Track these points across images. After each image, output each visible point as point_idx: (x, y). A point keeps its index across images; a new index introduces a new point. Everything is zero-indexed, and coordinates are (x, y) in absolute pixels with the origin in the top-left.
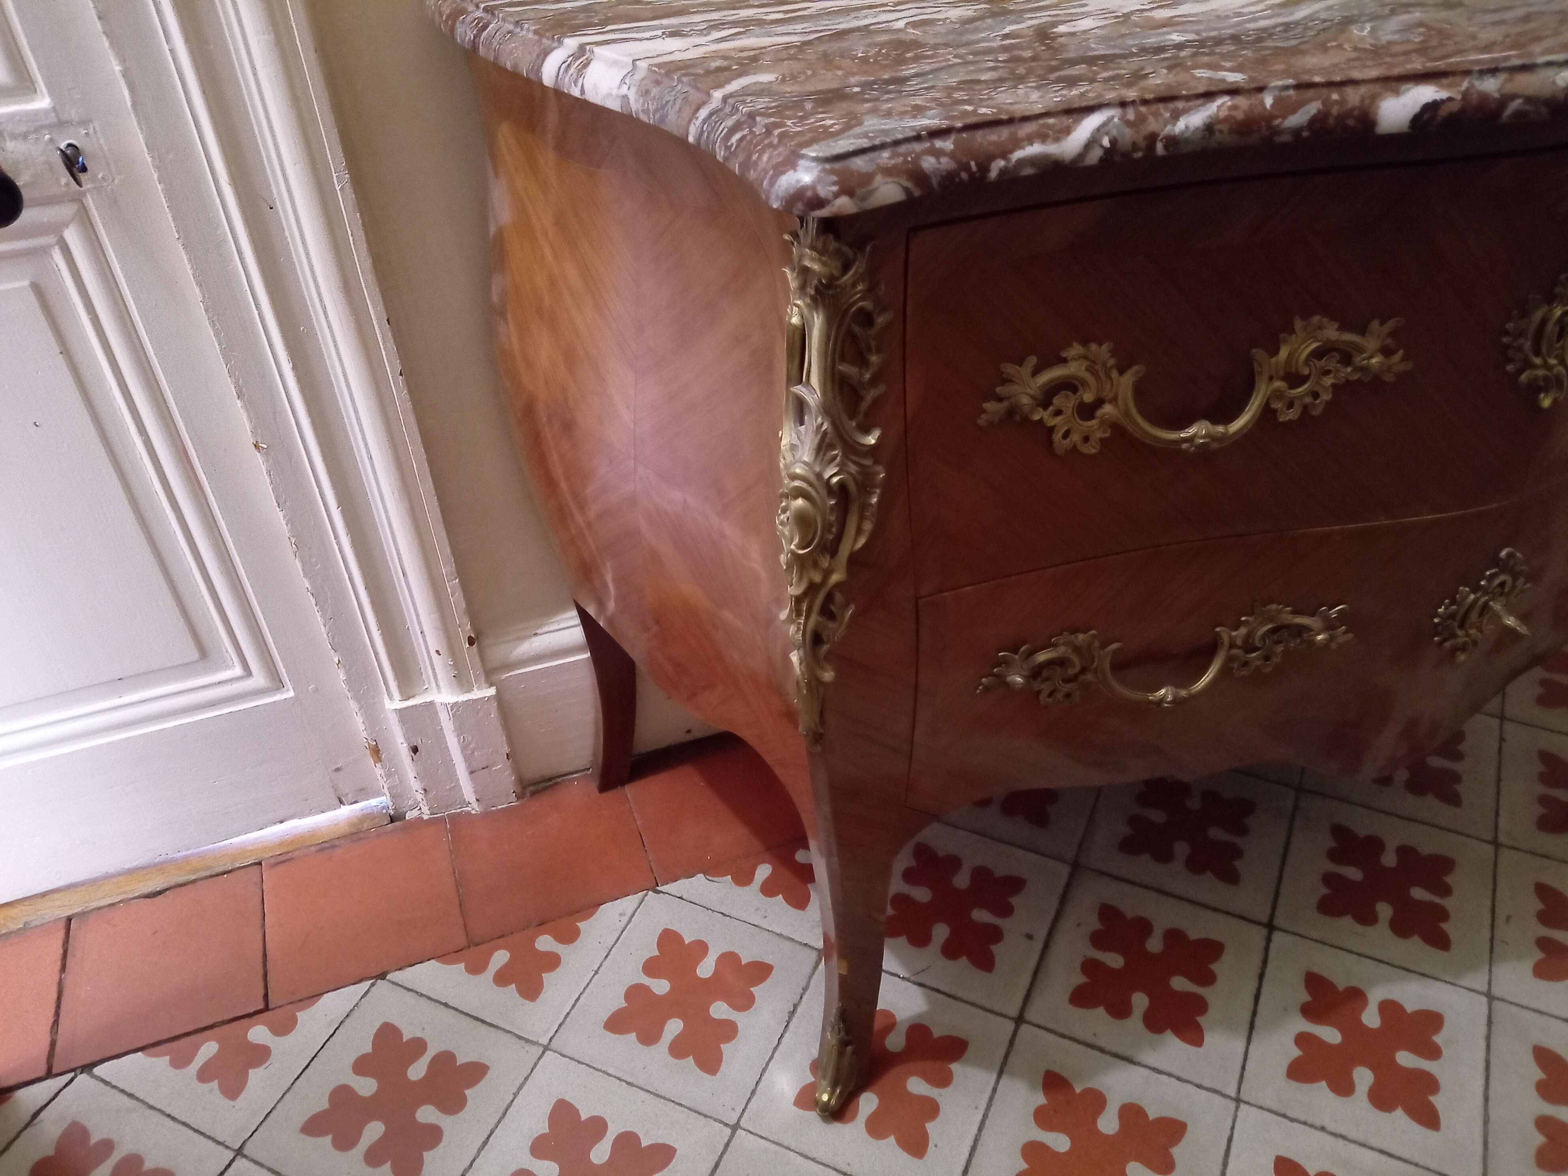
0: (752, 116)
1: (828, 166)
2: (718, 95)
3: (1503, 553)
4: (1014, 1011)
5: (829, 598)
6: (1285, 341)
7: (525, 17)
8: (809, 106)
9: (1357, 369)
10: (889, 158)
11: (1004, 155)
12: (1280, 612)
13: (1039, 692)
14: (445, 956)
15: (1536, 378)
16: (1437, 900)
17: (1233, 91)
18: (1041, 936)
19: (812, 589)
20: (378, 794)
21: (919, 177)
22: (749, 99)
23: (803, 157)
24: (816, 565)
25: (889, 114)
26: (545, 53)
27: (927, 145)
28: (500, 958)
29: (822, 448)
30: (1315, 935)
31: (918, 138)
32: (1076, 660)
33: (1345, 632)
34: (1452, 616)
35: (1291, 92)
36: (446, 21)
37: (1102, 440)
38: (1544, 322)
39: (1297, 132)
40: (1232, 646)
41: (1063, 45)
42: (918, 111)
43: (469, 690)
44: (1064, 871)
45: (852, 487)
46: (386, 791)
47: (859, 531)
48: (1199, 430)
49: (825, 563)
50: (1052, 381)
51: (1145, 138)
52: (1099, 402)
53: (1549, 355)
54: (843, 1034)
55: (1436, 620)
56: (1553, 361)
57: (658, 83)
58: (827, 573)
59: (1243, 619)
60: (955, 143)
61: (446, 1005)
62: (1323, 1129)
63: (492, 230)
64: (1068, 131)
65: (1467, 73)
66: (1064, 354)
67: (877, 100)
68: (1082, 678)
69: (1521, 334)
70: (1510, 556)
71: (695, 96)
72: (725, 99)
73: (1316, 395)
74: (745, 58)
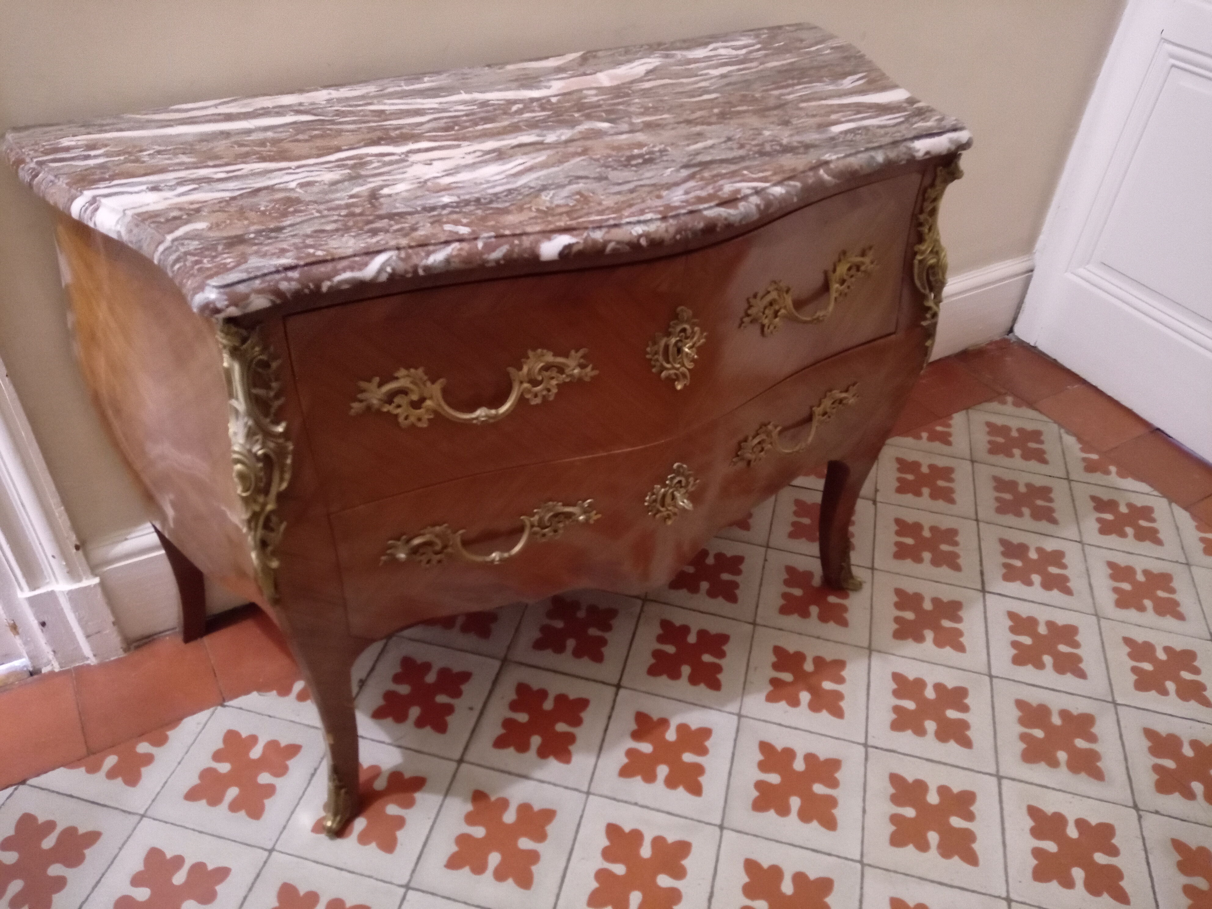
0: (186, 253)
1: (222, 290)
2: (169, 238)
3: (675, 465)
4: (457, 756)
5: (268, 520)
6: (525, 363)
7: (62, 171)
8: (220, 248)
9: (568, 376)
10: (261, 284)
11: (329, 278)
12: (554, 506)
13: (420, 561)
14: (70, 764)
15: (670, 375)
16: (716, 661)
17: (461, 240)
18: (478, 707)
19: (255, 516)
20: (20, 657)
21: (277, 293)
22: (186, 242)
23: (209, 285)
24: (255, 501)
25: (265, 255)
26: (72, 199)
27: (283, 275)
28: (111, 761)
29: (250, 434)
30: (644, 689)
31: (277, 272)
32: (438, 541)
33: (596, 514)
34: (655, 501)
35: (493, 240)
36: (13, 165)
37: (429, 420)
38: (667, 347)
39: (497, 262)
40: (532, 526)
41: (381, 204)
42: (283, 252)
43: (80, 580)
44: (497, 664)
45: (272, 455)
46: (25, 654)
47: (282, 480)
48: (481, 413)
49: (261, 499)
50: (391, 390)
51: (411, 267)
52: (423, 400)
53: (675, 362)
54: (336, 781)
55: (646, 504)
56: (678, 366)
57: (137, 225)
58: (264, 505)
59: (535, 511)
60: (301, 274)
61: (71, 796)
62: (636, 804)
63: (63, 284)
64: (366, 264)
65: (586, 228)
66: (396, 375)
67: (261, 244)
68: (445, 551)
69: (656, 353)
70: (679, 467)
71: (158, 237)
72: (174, 240)
73: (549, 390)
74: (192, 210)
